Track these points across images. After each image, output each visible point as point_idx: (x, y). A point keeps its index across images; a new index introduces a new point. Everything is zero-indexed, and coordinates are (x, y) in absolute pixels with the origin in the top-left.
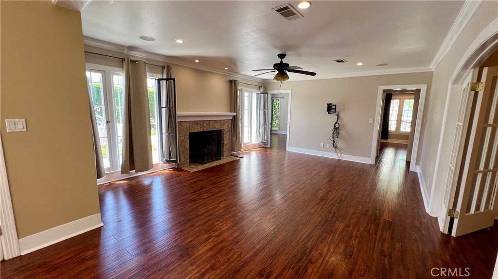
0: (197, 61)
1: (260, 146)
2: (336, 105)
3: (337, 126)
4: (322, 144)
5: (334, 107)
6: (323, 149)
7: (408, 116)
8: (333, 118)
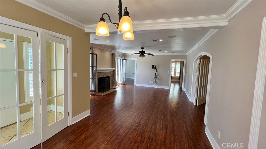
0: (104, 46)
1: (122, 84)
2: (155, 66)
3: (156, 74)
4: (150, 82)
5: (155, 67)
6: (151, 84)
7: (178, 70)
8: (155, 71)
